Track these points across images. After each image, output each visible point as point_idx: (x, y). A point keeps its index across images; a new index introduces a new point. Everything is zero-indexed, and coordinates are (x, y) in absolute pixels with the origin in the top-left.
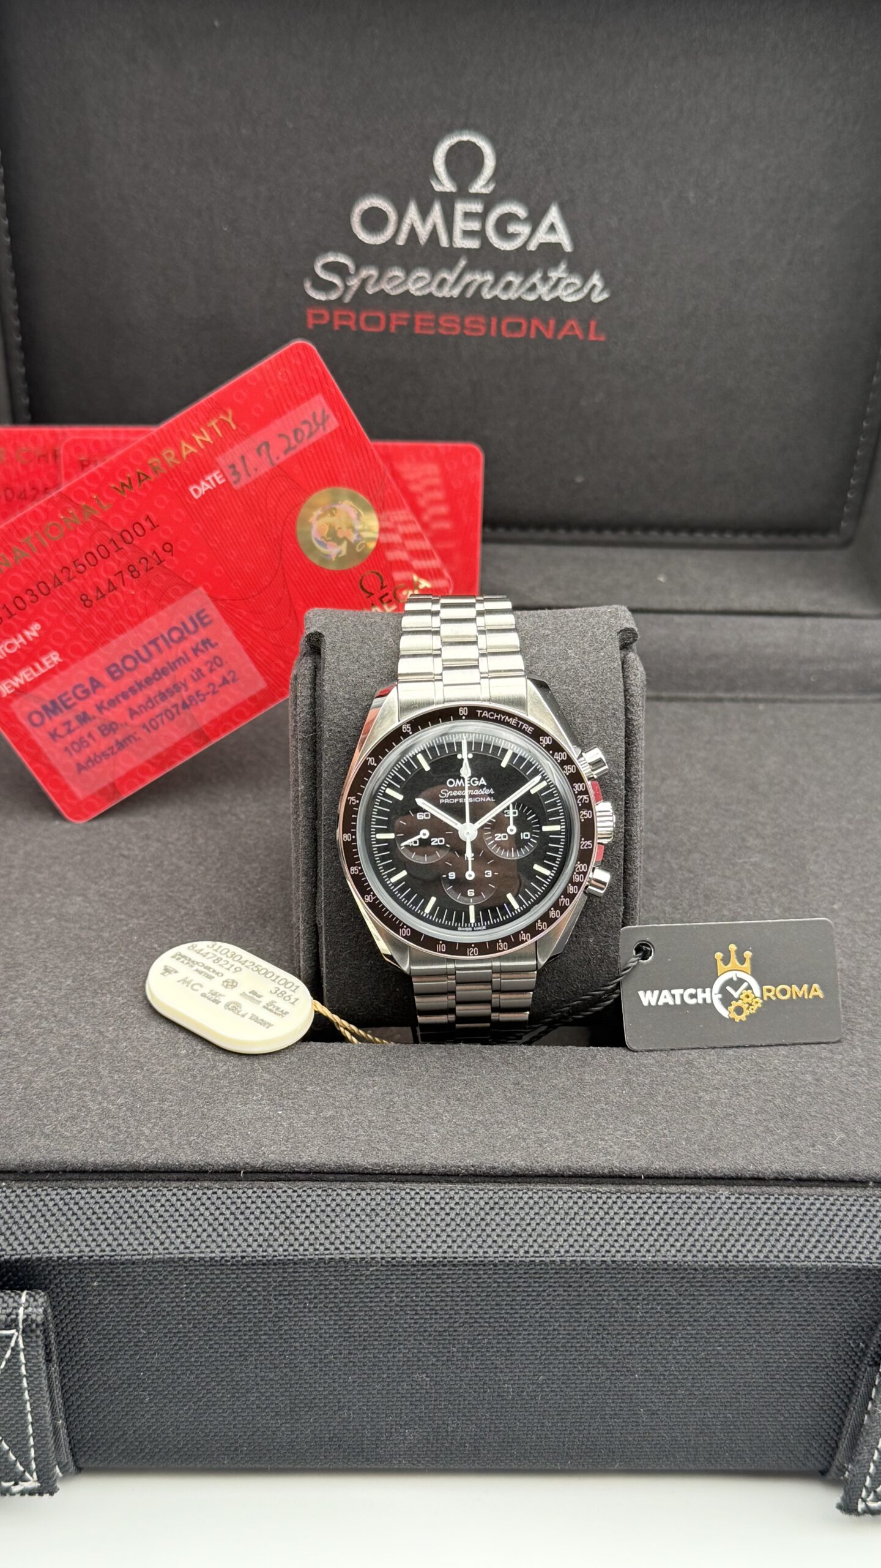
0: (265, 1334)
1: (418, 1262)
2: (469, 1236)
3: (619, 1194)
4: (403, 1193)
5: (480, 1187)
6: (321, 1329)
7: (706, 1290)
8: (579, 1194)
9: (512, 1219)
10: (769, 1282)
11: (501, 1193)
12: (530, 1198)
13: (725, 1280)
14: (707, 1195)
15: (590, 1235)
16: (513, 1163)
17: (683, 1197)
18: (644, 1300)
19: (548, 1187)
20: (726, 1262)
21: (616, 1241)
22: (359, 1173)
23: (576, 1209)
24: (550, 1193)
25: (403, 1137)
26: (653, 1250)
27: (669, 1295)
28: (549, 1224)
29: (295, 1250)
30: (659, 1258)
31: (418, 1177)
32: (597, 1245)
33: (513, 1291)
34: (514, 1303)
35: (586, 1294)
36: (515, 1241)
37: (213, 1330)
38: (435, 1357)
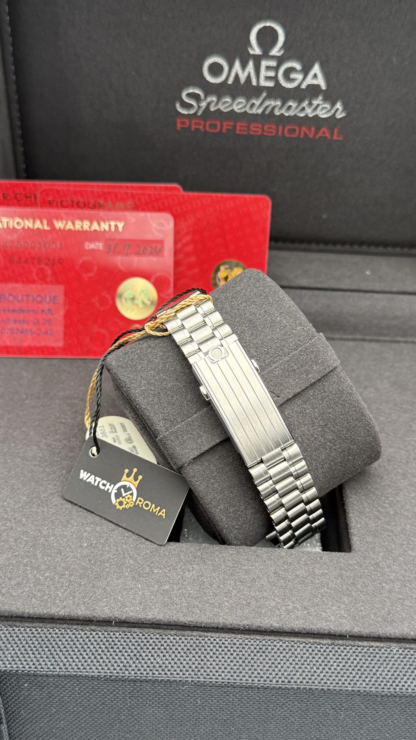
0: (124, 715)
1: (213, 684)
2: (244, 669)
3: (333, 646)
5: (252, 637)
6: (156, 714)
8: (310, 645)
14: (385, 649)
15: (315, 672)
16: (271, 624)
18: (345, 709)
19: (292, 639)
21: (330, 676)
22: (181, 626)
23: (308, 654)
25: (207, 605)
26: (352, 683)
27: (360, 708)
29: (141, 674)
30: (356, 689)
32: (319, 678)
34: (269, 708)
35: (311, 705)
36: (271, 674)
37: (94, 711)
38: (222, 732)
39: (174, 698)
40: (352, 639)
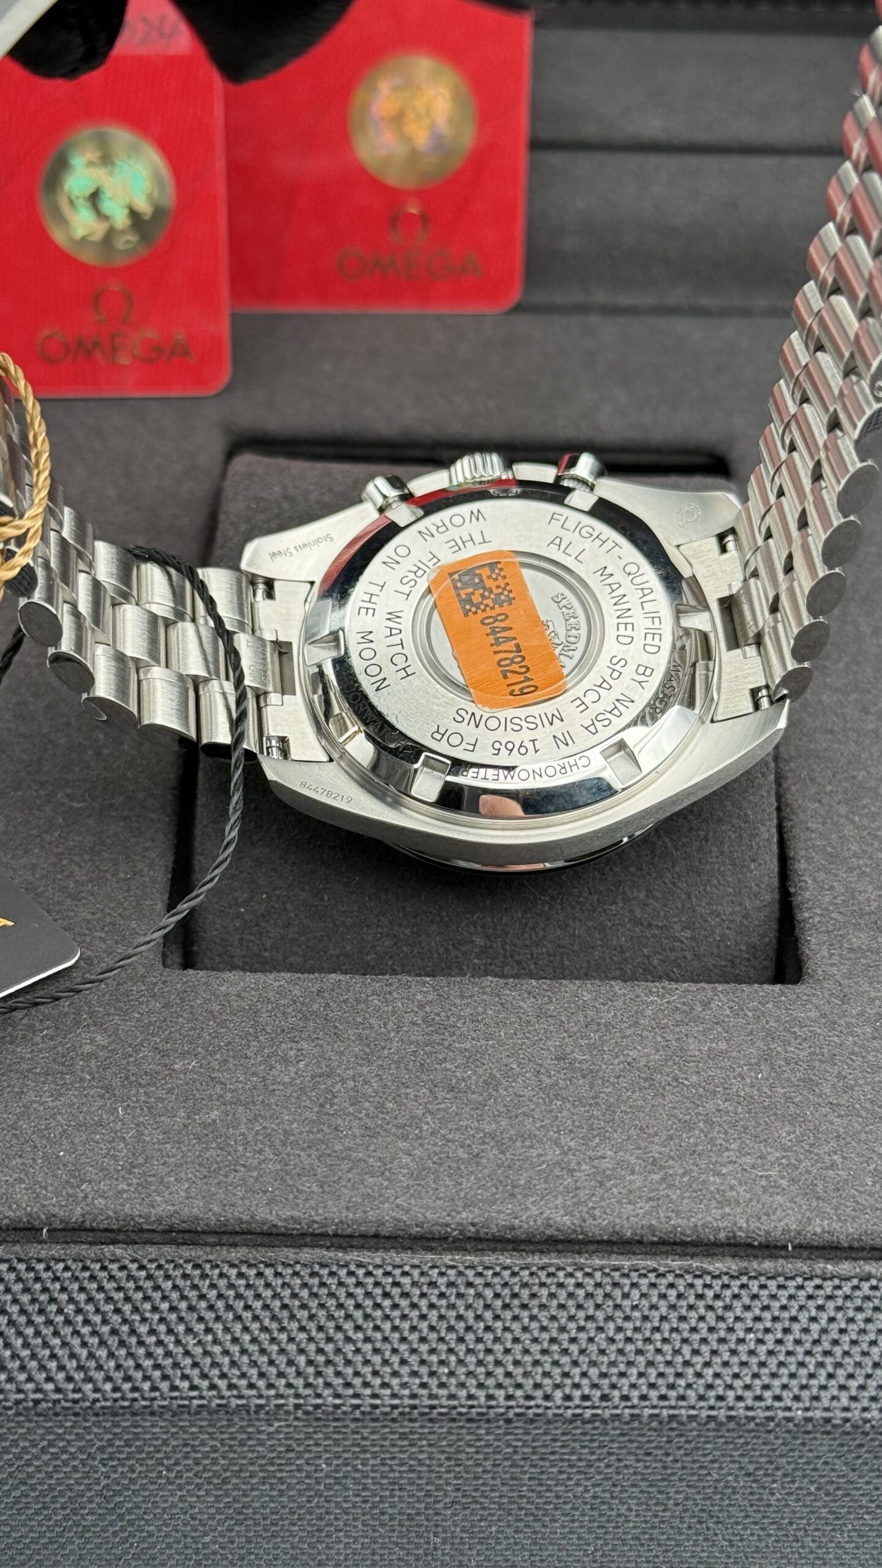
0: (91, 1513)
1: (364, 1413)
2: (461, 1362)
3: (744, 1279)
5: (487, 1261)
6: (192, 1507)
8: (670, 1278)
15: (687, 1363)
16: (548, 1219)
18: (785, 1475)
19: (613, 1263)
21: (737, 1376)
22: (262, 1234)
25: (345, 1165)
29: (135, 1389)
30: (817, 1413)
34: (544, 1477)
35: (679, 1465)
38: (402, 1549)
39: (245, 1458)
40: (805, 1254)
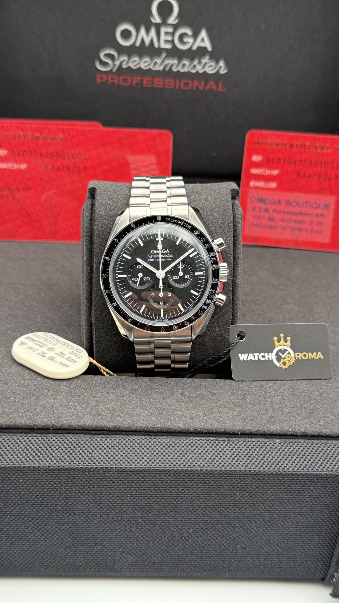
3: (228, 441)
4: (127, 440)
5: (163, 437)
7: (270, 486)
9: (178, 451)
10: (299, 482)
11: (173, 440)
12: (187, 442)
13: (278, 481)
14: (270, 442)
15: (215, 459)
16: (179, 426)
17: (259, 443)
19: (196, 438)
20: (279, 471)
21: (227, 461)
23: (208, 447)
24: (196, 441)
25: (128, 415)
26: (244, 465)
27: (252, 488)
28: (195, 454)
30: (248, 470)
31: (134, 433)
32: (218, 463)
33: (178, 485)
35: (213, 487)
40: (244, 436)
